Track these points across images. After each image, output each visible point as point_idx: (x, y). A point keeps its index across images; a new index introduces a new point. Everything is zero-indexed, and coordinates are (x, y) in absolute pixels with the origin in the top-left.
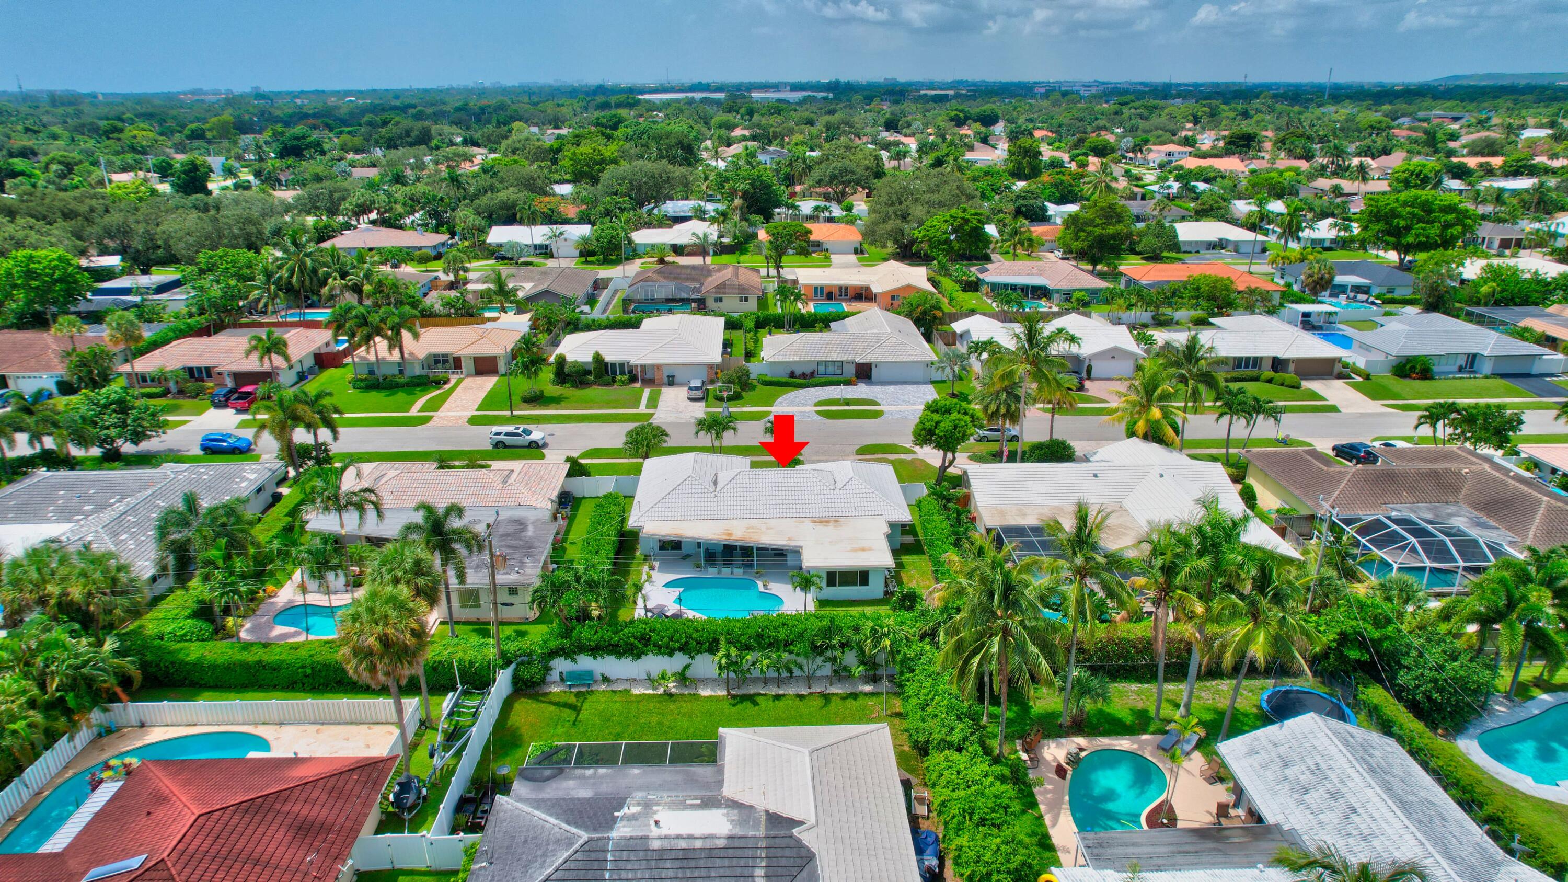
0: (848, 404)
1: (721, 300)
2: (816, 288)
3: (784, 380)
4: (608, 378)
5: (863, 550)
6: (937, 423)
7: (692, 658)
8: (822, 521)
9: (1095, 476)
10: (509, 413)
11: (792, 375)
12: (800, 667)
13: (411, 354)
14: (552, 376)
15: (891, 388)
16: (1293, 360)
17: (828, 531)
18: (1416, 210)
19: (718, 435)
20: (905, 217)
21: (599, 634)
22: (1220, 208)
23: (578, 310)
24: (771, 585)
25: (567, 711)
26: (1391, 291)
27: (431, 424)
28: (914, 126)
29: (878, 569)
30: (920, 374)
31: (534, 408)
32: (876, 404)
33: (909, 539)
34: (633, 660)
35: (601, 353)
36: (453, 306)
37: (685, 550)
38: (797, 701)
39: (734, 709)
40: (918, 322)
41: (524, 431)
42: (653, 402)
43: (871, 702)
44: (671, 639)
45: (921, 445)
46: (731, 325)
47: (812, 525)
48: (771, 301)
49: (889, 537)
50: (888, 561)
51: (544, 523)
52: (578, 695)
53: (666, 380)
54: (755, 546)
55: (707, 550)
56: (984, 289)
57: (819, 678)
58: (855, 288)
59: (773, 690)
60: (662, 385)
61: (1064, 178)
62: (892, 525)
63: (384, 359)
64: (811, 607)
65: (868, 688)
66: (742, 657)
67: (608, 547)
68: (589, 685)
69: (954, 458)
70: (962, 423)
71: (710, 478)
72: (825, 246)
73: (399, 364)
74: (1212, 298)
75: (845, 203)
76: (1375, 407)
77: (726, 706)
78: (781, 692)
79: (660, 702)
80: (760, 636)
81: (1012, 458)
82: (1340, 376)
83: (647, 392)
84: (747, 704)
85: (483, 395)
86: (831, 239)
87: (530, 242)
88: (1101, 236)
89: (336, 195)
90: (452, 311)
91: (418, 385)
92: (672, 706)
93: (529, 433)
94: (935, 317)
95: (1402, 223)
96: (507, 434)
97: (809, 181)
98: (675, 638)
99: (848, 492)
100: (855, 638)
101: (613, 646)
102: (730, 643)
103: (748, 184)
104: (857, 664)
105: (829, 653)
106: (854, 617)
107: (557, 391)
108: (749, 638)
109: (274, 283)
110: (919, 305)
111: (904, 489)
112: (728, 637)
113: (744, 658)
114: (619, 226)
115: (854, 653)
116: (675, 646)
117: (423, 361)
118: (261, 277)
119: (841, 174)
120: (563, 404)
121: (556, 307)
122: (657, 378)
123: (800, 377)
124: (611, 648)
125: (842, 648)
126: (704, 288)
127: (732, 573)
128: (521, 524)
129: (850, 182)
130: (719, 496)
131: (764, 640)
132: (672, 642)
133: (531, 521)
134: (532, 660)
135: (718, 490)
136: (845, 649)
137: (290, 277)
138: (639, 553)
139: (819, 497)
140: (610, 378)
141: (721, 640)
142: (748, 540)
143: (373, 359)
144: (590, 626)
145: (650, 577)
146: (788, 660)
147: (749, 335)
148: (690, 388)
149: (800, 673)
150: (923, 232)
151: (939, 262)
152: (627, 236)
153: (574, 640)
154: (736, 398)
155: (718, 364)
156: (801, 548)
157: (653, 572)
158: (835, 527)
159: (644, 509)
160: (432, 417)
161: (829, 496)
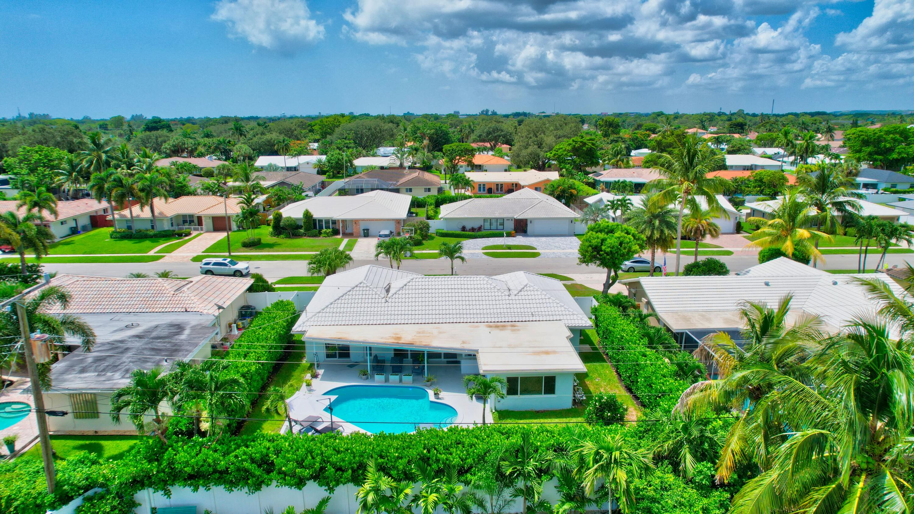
0: (509, 249)
1: (411, 189)
2: (481, 184)
4: (315, 231)
5: (547, 353)
7: (331, 490)
8: (500, 325)
9: (767, 285)
10: (228, 254)
11: (464, 229)
13: (161, 213)
14: (271, 231)
15: (544, 239)
17: (506, 335)
19: (396, 256)
20: (540, 145)
21: (202, 457)
22: (744, 150)
23: (303, 193)
24: (442, 394)
27: (161, 261)
29: (565, 374)
31: (250, 251)
32: (533, 248)
33: (586, 348)
34: (250, 493)
35: (310, 210)
37: (353, 357)
40: (559, 198)
41: (230, 262)
42: (350, 247)
45: (587, 263)
47: (488, 330)
48: (447, 190)
49: (572, 341)
51: (205, 328)
53: (362, 233)
54: (426, 350)
55: (375, 354)
56: (600, 185)
58: (508, 184)
60: (359, 236)
61: (638, 136)
62: (572, 329)
63: (137, 216)
64: (490, 419)
66: (399, 491)
69: (617, 276)
71: (383, 285)
72: (485, 168)
74: (772, 185)
75: (496, 150)
80: (425, 460)
83: (346, 241)
85: (213, 243)
86: (489, 163)
87: (283, 165)
91: (163, 236)
93: (236, 265)
94: (571, 194)
96: (216, 264)
97: (473, 137)
98: (306, 462)
99: (523, 297)
100: (560, 462)
101: (221, 472)
102: (383, 469)
103: (433, 131)
104: (560, 498)
105: (520, 484)
106: (551, 432)
107: (274, 239)
108: (409, 462)
109: (77, 172)
110: (559, 186)
111: (576, 300)
112: (380, 460)
113: (402, 491)
114: (345, 156)
115: (555, 482)
116: (306, 473)
117: (171, 219)
118: (67, 166)
119: (494, 131)
120: (275, 248)
121: (286, 190)
122: (355, 230)
123: (470, 230)
124: (217, 475)
125: (539, 476)
126: (399, 184)
127: (401, 381)
128: (179, 328)
129: (500, 136)
130: (390, 300)
131: (430, 465)
132: (303, 467)
133: (191, 325)
134: (108, 492)
135: (389, 296)
136: (544, 478)
137: (89, 167)
138: (305, 362)
139: (494, 302)
140: (317, 231)
141: (370, 463)
142: (418, 344)
143: (129, 216)
144: (196, 443)
145: (309, 385)
146: (464, 494)
147: (430, 208)
148: (380, 236)
149: (480, 510)
150: (554, 152)
151: (567, 170)
152: (351, 162)
153: (165, 463)
154: (418, 243)
155: (404, 220)
156: (477, 351)
157: (314, 380)
158: (513, 330)
159: (310, 315)
160: (164, 256)
161: (504, 302)
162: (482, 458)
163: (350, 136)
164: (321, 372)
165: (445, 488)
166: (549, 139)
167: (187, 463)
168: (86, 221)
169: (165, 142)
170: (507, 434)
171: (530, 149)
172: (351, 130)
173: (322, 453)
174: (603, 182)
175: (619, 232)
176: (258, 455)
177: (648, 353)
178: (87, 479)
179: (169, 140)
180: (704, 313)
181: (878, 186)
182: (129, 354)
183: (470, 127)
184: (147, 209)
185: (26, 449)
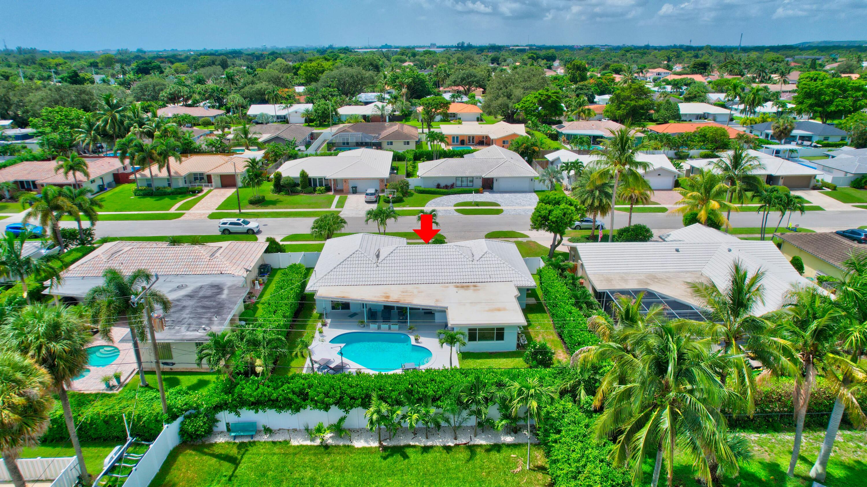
0: (477, 205)
1: (391, 143)
2: (454, 138)
3: (433, 189)
4: (311, 189)
5: (499, 310)
6: (550, 212)
7: (347, 411)
8: (463, 286)
9: (677, 250)
10: (238, 211)
11: (438, 186)
12: (447, 420)
13: (176, 173)
14: (272, 187)
15: (507, 195)
16: (782, 177)
17: (469, 294)
18: (837, 90)
19: (383, 222)
20: (509, 96)
21: (260, 390)
22: (701, 96)
23: (297, 149)
24: (421, 339)
25: (227, 465)
26: (826, 139)
27: (182, 218)
28: (508, 61)
29: (511, 327)
30: (526, 185)
31: (257, 208)
32: (499, 205)
33: (532, 301)
34: (293, 413)
35: (306, 171)
36: (214, 146)
37: (352, 310)
38: (445, 455)
39: (384, 463)
40: (522, 154)
41: (244, 222)
42: (341, 204)
43: (514, 454)
44: (327, 395)
45: (537, 229)
46: (397, 158)
47: (456, 289)
48: (424, 143)
49: (519, 299)
50: (520, 319)
51: (238, 288)
52: (241, 446)
53: (351, 190)
54: (408, 306)
55: (370, 309)
56: (562, 138)
57: (465, 429)
58: (479, 137)
59: (421, 442)
60: (348, 193)
61: (602, 81)
62: (520, 289)
63: (156, 175)
65: (509, 439)
66: (393, 412)
67: (285, 308)
68: (252, 436)
69: (562, 239)
70: (570, 211)
71: (374, 251)
72: (459, 116)
73: (168, 180)
74: (714, 141)
75: (470, 95)
76: (848, 207)
77: (377, 459)
78: (429, 443)
79: (315, 454)
80: (410, 392)
81: (605, 239)
82: (815, 188)
83: (337, 198)
84: (398, 457)
85: (223, 199)
86: (462, 111)
87: (274, 114)
88: (635, 106)
89: (157, 88)
90: (214, 149)
91: (180, 193)
92: (326, 459)
93: (247, 223)
94: (534, 151)
95: (827, 98)
96: (231, 224)
97: (448, 82)
98: (331, 394)
99: (484, 263)
100: (499, 394)
101: (273, 401)
102: (381, 398)
103: (410, 80)
104: (500, 417)
105: (474, 407)
106: (496, 373)
107: (275, 197)
108: (399, 394)
109: (95, 130)
110: (523, 143)
111: (526, 262)
112: (380, 393)
113: (395, 412)
114: (330, 104)
115: (497, 406)
116: (331, 401)
117: (185, 178)
118: (85, 125)
119: (468, 77)
120: (278, 205)
121: (281, 145)
122: (344, 188)
123: (444, 188)
124: (271, 402)
125: (487, 403)
126: (381, 137)
127: (390, 328)
128: (218, 288)
129: (473, 82)
130: (380, 265)
131: (413, 396)
132: (328, 397)
133: (228, 286)
134: (199, 413)
135: (379, 261)
136: (489, 404)
137: (105, 126)
138: (315, 312)
139: (461, 267)
140: (312, 188)
141: (373, 394)
142: (402, 302)
143: (149, 176)
144: (253, 382)
145: (321, 332)
146: (436, 414)
147: (409, 163)
148: (367, 194)
149: (447, 425)
150: (521, 105)
151: (532, 122)
152: (335, 110)
153: (236, 395)
154: (398, 201)
155: (387, 179)
156: (447, 308)
157: (324, 328)
158: (474, 290)
159: (319, 276)
160: (184, 214)
161: (468, 266)
162: (448, 391)
163: (334, 84)
164: (329, 321)
165: (423, 410)
166: (517, 92)
167: (251, 395)
168: (109, 179)
169: (162, 90)
170: (465, 373)
171: (500, 101)
172: (335, 78)
173: (340, 388)
174: (565, 134)
175: (564, 204)
176: (297, 389)
177: (573, 311)
178: (186, 404)
179: (165, 88)
180: (624, 275)
181: (813, 139)
182: (187, 311)
183: (445, 71)
184: (165, 170)
185: (128, 381)
